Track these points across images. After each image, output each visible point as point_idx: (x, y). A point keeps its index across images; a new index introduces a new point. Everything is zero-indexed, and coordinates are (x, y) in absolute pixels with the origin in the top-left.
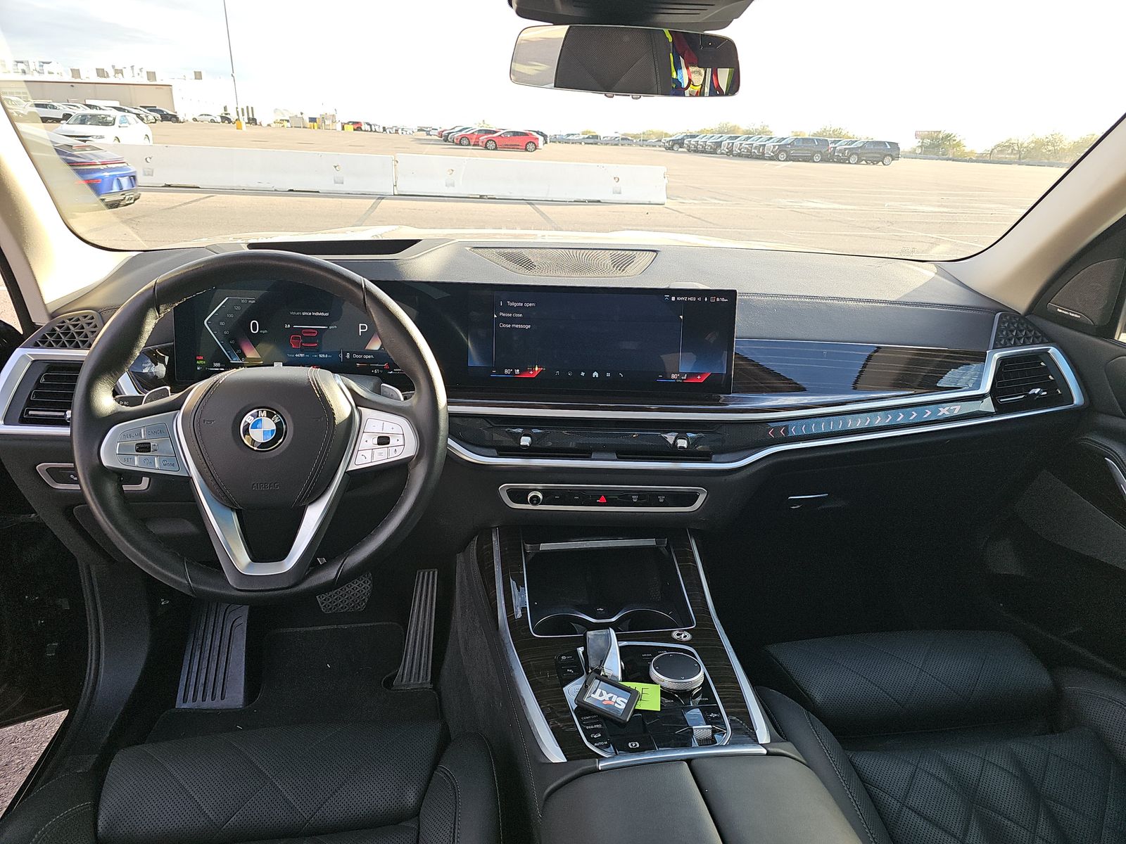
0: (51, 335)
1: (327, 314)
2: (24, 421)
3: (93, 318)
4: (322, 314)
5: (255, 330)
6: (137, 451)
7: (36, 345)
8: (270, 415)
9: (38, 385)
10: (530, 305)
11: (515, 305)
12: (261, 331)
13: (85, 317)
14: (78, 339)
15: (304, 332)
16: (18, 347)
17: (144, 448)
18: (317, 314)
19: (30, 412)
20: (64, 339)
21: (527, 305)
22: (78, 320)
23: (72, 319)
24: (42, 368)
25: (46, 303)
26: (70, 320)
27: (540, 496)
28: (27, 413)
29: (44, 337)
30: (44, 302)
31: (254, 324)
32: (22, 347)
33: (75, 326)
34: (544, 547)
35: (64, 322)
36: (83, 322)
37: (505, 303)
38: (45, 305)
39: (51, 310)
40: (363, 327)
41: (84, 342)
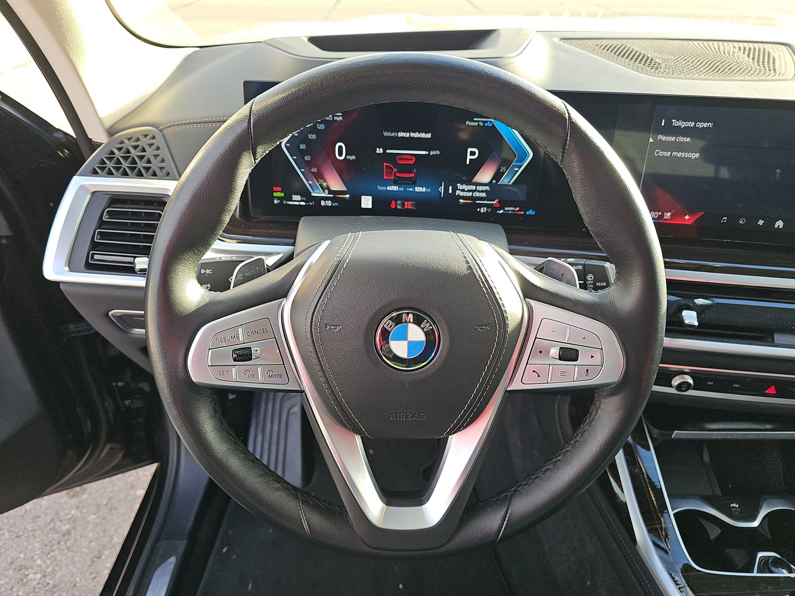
0: (110, 159)
1: (429, 136)
2: (92, 267)
3: (154, 138)
4: (423, 135)
5: (340, 155)
6: (235, 360)
7: (95, 173)
8: (418, 321)
9: (101, 223)
10: (705, 125)
11: (683, 124)
12: (348, 157)
13: (146, 136)
14: (141, 164)
15: (400, 159)
16: (74, 175)
17: (243, 355)
18: (416, 135)
19: (96, 257)
20: (125, 165)
21: (700, 125)
22: (138, 139)
23: (131, 138)
24: (104, 201)
25: (101, 116)
26: (129, 139)
27: (691, 381)
28: (93, 257)
29: (103, 162)
30: (98, 116)
31: (340, 147)
32: (80, 175)
33: (135, 147)
34: (676, 434)
35: (122, 142)
36: (143, 142)
37: (668, 122)
38: (100, 119)
39: (108, 124)
40: (473, 153)
41: (147, 169)
